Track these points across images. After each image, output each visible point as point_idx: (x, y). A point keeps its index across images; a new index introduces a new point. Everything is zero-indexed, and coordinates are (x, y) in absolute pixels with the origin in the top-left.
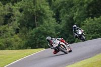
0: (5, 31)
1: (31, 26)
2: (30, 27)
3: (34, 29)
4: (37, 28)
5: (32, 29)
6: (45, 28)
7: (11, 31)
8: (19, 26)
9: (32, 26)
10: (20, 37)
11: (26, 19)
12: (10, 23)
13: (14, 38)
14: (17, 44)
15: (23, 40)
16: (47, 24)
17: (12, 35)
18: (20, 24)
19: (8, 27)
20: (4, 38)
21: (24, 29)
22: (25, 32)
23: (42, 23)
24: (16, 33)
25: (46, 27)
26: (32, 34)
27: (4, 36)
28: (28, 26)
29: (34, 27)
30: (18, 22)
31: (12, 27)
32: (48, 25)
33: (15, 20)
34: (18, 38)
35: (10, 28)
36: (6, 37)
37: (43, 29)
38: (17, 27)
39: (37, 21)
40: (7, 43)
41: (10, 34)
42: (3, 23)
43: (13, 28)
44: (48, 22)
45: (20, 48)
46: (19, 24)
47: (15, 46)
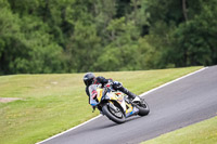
0: (119, 31)
1: (174, 19)
2: (171, 22)
3: (181, 25)
4: (188, 23)
5: (177, 25)
6: (205, 23)
7: (132, 30)
8: (148, 20)
9: (177, 17)
10: (151, 42)
11: (164, 4)
12: (129, 13)
13: (139, 45)
14: (146, 58)
15: (157, 48)
16: (210, 13)
17: (134, 39)
18: (152, 16)
19: (125, 22)
20: (117, 46)
21: (159, 24)
22: (161, 33)
23: (198, 10)
24: (143, 35)
25: (208, 19)
26: (176, 36)
27: (118, 42)
28: (168, 18)
29: (182, 20)
30: (146, 11)
31: (133, 22)
32: (211, 15)
33: (139, 7)
34: (147, 46)
35: (130, 25)
36: (122, 44)
37: (201, 25)
38: (144, 21)
39: (187, 7)
40: (123, 57)
41: (129, 37)
42: (115, 13)
43: (136, 25)
44: (212, 9)
45: (151, 66)
46: (148, 15)
47: (141, 62)
